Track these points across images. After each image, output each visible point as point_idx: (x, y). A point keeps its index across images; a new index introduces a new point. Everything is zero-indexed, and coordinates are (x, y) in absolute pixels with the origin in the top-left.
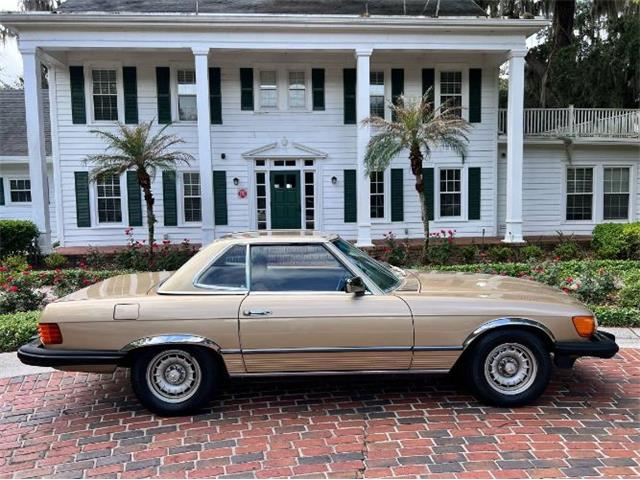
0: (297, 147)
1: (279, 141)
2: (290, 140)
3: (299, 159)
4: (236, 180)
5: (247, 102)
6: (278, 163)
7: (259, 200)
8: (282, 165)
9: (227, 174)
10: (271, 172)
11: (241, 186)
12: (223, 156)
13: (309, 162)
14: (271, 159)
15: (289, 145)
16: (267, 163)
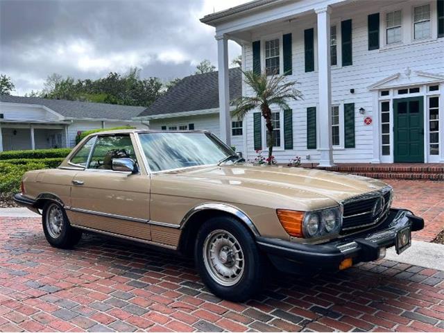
0: (420, 74)
1: (402, 71)
2: (412, 69)
3: (422, 85)
4: (362, 109)
5: (374, 43)
6: (402, 91)
7: (383, 125)
8: (406, 93)
9: (356, 106)
10: (395, 100)
11: (367, 115)
12: (352, 91)
13: (434, 88)
14: (394, 89)
15: (412, 74)
16: (391, 93)
